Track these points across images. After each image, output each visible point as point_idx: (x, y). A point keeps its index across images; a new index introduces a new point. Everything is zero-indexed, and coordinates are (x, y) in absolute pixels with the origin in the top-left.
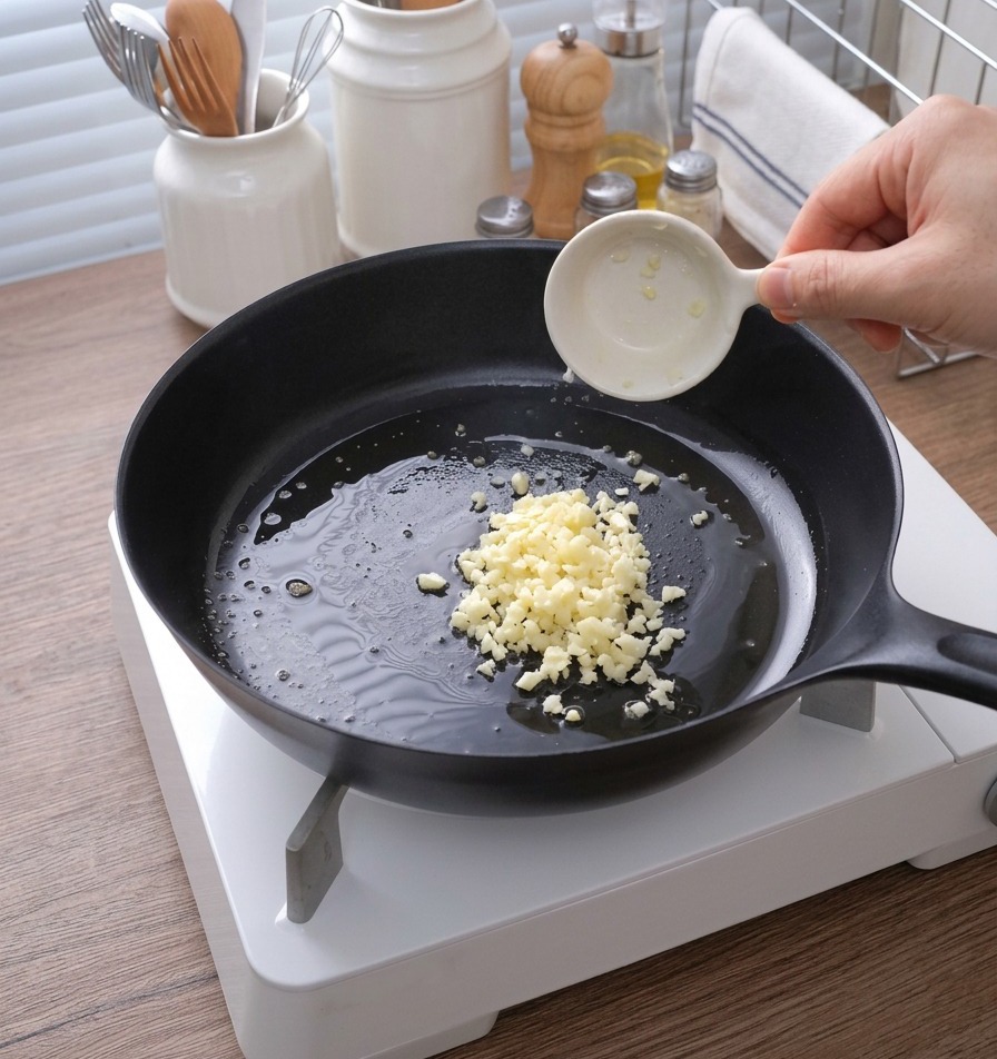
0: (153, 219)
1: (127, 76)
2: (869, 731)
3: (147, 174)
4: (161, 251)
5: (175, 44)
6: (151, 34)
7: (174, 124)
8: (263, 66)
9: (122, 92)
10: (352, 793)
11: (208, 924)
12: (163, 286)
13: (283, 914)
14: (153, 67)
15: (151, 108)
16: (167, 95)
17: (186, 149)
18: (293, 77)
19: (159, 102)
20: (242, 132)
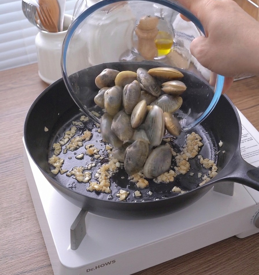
0: (35, 54)
1: (28, 16)
2: (232, 196)
3: (33, 42)
4: (37, 63)
5: (41, 7)
6: (34, 5)
7: (41, 29)
8: (65, 13)
9: (27, 20)
10: (89, 213)
11: (49, 250)
12: (38, 73)
13: (69, 247)
14: (35, 14)
15: (35, 25)
16: (39, 21)
17: (44, 36)
18: (73, 16)
19: (36, 23)
20: (59, 31)
